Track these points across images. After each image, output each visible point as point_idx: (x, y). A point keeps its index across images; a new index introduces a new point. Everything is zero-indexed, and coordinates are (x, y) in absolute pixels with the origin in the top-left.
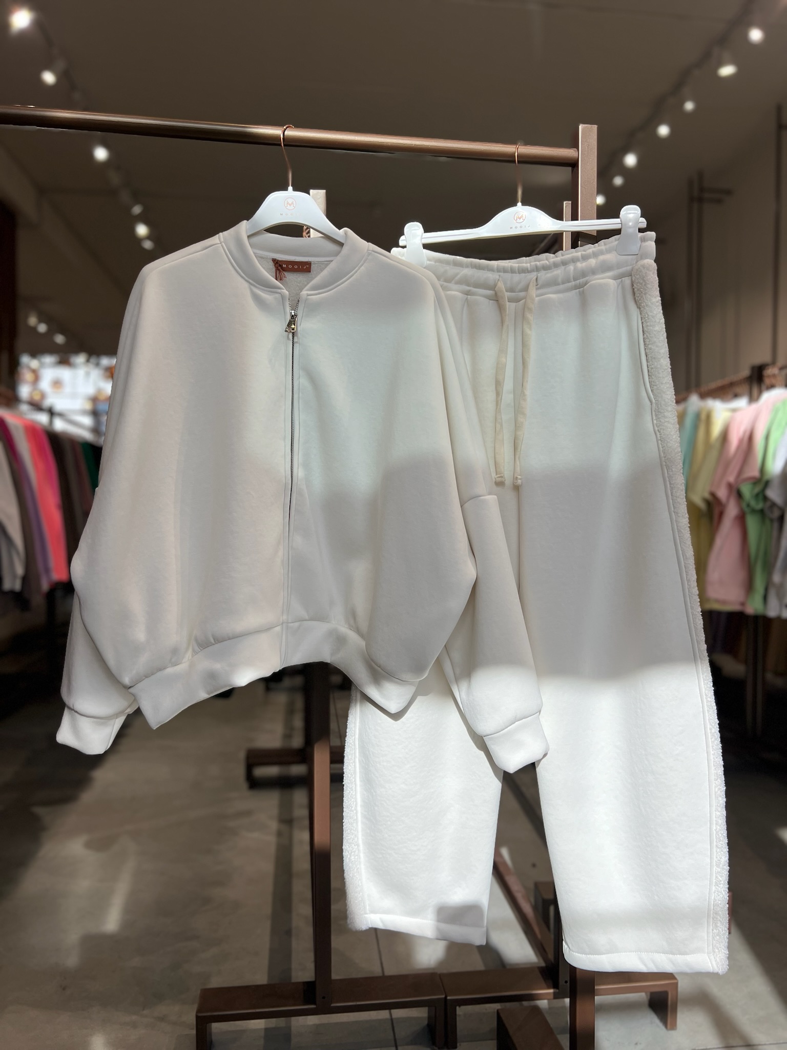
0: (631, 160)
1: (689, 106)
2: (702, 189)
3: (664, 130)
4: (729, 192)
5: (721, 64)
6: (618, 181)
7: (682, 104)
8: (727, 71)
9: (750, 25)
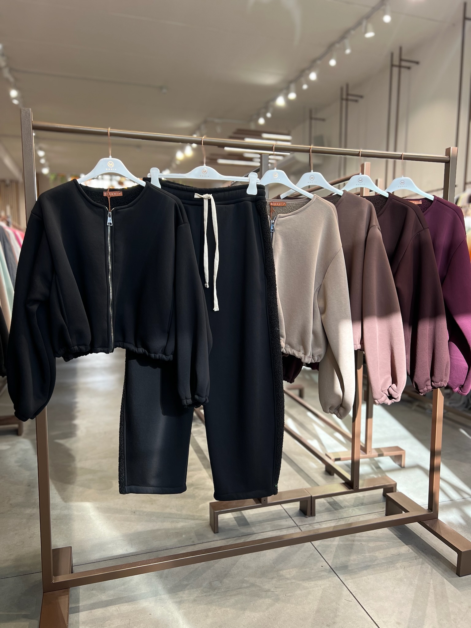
0: (313, 76)
1: (348, 51)
2: (348, 94)
3: (333, 63)
4: (361, 97)
5: (366, 32)
6: (305, 87)
7: (345, 49)
8: (370, 35)
9: (385, 14)
